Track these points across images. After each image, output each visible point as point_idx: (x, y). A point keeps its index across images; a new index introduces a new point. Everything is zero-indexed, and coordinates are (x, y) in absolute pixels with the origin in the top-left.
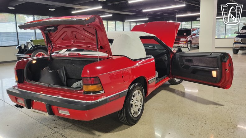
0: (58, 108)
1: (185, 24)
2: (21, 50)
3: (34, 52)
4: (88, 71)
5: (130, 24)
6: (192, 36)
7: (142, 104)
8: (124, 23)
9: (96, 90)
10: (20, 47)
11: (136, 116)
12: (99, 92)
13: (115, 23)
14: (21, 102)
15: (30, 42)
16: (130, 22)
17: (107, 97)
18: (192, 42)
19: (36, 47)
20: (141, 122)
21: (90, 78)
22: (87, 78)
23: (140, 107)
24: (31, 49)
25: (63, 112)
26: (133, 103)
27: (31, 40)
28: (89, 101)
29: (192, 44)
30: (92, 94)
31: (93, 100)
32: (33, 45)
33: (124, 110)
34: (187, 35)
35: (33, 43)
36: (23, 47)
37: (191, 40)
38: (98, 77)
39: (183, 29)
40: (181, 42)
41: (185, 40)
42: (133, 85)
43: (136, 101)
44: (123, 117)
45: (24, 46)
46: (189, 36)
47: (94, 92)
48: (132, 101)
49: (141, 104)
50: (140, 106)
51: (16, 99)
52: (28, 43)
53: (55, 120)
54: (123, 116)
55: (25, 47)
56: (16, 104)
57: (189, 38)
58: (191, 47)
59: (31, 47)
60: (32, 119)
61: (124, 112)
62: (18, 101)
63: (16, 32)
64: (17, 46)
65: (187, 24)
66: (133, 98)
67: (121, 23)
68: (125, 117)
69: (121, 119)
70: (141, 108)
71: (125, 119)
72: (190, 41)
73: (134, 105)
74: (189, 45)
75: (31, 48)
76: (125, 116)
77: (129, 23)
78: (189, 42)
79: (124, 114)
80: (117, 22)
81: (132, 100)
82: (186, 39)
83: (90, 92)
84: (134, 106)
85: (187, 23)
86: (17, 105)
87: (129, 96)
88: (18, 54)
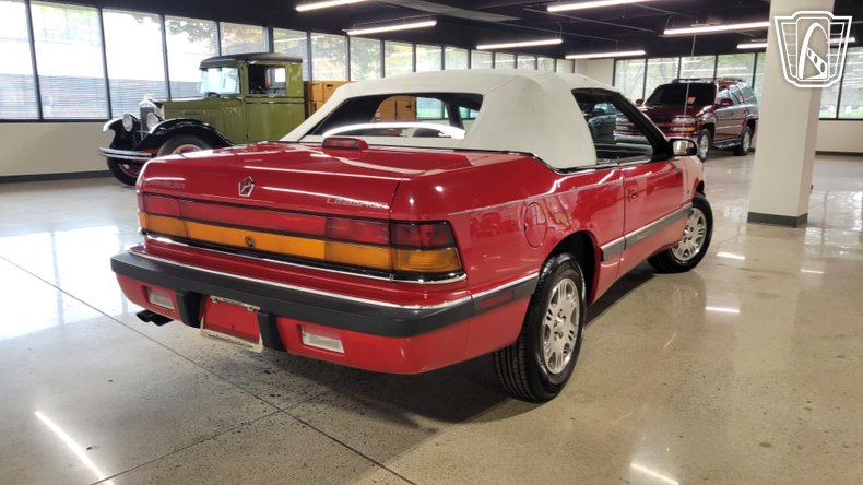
0: (299, 326)
1: (690, 66)
2: (123, 136)
3: (166, 144)
4: (412, 201)
5: (494, 59)
6: (717, 107)
7: (576, 333)
8: (473, 54)
9: (438, 268)
10: (117, 126)
11: (558, 370)
12: (444, 275)
13: (443, 54)
14: (164, 302)
15: (152, 110)
16: (494, 52)
17: (474, 296)
18: (718, 128)
19: (172, 128)
20: (572, 393)
21: (419, 223)
22: (408, 222)
23: (569, 342)
24: (158, 133)
25: (318, 342)
26: (550, 324)
27: (156, 103)
28: (414, 304)
29: (715, 138)
30: (421, 281)
31: (425, 304)
32: (163, 117)
33: (521, 346)
34: (699, 105)
35: (162, 112)
36: (128, 125)
37: (714, 119)
38: (447, 222)
39: (682, 82)
40: (675, 129)
41: (693, 120)
42: (552, 261)
43: (559, 319)
44: (516, 371)
45: (134, 122)
46: (705, 109)
47: (429, 276)
48: (549, 318)
49: (572, 329)
50: (570, 338)
51: (146, 292)
52: (144, 111)
53: (267, 372)
54: (515, 366)
55: (136, 124)
56: (140, 309)
57: (705, 113)
58: (711, 146)
59: (158, 127)
60: (191, 365)
61: (521, 353)
62: (152, 300)
63: (102, 76)
64: (105, 121)
65: (699, 65)
66: (550, 307)
67: (463, 53)
68: (522, 373)
69: (506, 377)
70: (572, 344)
71: (523, 377)
72: (710, 126)
73: (552, 330)
74: (704, 140)
75: (157, 130)
76: (522, 367)
77: (489, 55)
78: (705, 130)
79: (518, 362)
80: (450, 51)
81: (548, 314)
82: (694, 116)
83: (416, 275)
84: (552, 335)
85: (696, 60)
86: (147, 312)
87: (539, 298)
88: (111, 147)
